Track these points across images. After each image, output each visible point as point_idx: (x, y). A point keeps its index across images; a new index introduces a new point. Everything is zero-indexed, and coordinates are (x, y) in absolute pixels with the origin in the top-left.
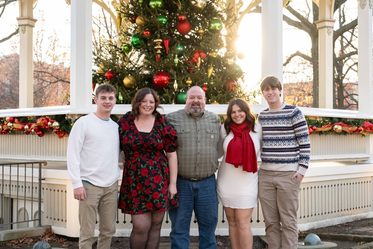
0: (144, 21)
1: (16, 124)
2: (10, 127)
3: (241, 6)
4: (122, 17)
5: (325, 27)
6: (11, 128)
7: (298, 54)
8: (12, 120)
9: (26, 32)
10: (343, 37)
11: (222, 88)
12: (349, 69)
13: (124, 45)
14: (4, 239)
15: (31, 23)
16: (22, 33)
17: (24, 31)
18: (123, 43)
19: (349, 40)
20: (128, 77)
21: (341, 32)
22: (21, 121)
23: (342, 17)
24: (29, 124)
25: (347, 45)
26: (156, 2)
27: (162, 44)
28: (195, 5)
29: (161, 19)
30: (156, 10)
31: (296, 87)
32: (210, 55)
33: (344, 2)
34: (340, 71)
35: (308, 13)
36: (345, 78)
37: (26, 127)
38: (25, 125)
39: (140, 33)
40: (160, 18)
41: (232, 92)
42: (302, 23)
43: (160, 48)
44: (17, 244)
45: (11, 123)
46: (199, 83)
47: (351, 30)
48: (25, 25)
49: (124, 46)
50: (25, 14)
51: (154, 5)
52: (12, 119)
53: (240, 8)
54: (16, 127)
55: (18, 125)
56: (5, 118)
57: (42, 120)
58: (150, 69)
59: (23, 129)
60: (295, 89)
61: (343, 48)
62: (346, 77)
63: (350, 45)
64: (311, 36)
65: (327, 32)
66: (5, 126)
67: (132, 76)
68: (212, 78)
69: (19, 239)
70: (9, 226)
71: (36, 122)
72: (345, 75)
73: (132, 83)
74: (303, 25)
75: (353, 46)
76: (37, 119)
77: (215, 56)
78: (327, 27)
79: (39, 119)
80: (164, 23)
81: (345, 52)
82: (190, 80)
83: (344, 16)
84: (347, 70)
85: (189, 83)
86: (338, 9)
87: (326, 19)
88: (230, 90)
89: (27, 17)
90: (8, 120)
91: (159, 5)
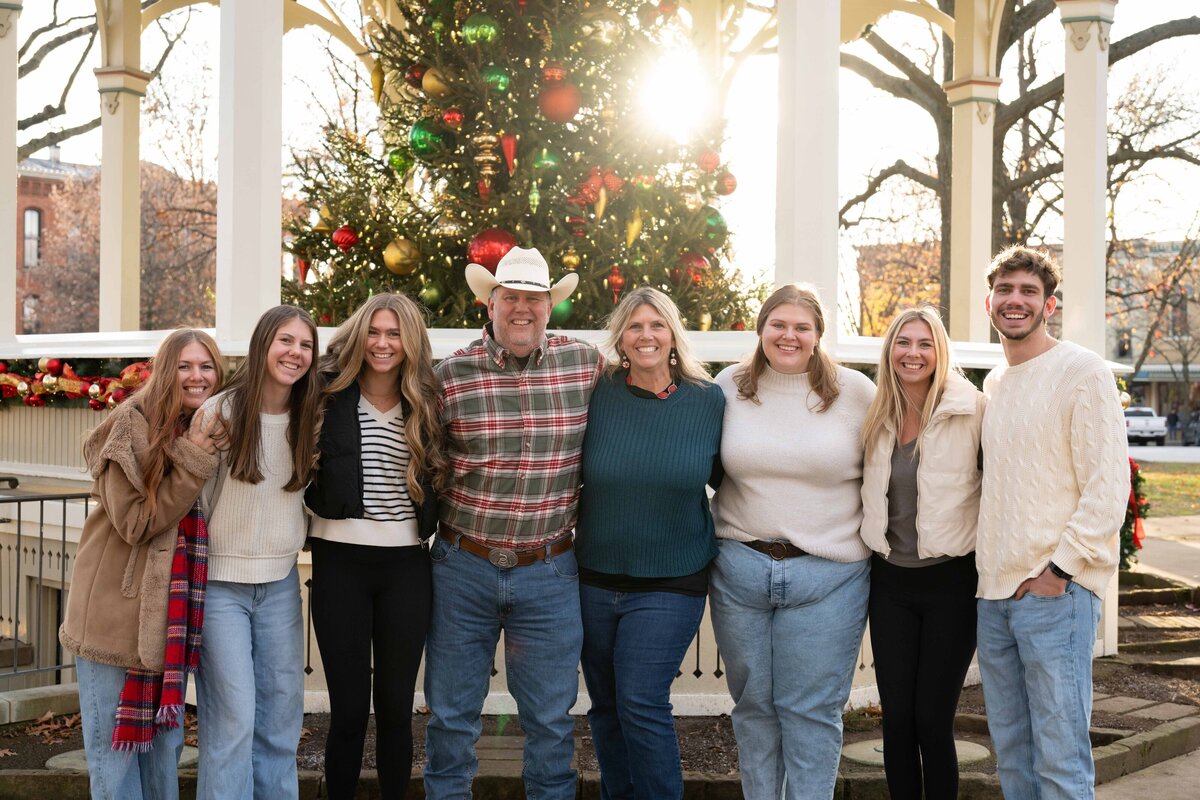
0: (445, 81)
1: (65, 380)
2: (51, 387)
3: (732, 38)
4: (385, 69)
5: (970, 100)
6: (52, 389)
7: (900, 168)
8: (57, 367)
9: (120, 109)
10: (1028, 122)
11: (667, 277)
12: (1043, 211)
13: (391, 150)
14: (18, 716)
15: (134, 83)
16: (109, 111)
17: (114, 105)
18: (388, 145)
19: (1044, 132)
20: (396, 242)
21: (1022, 110)
22: (79, 372)
23: (1028, 65)
24: (103, 379)
25: (1040, 145)
26: (481, 28)
27: (497, 149)
28: (593, 38)
29: (493, 78)
30: (479, 50)
31: (898, 256)
32: (634, 183)
33: (1034, 24)
34: (1019, 213)
35: (932, 53)
36: (1032, 235)
37: (94, 389)
38: (91, 383)
39: (433, 117)
40: (491, 74)
41: (696, 291)
42: (912, 83)
43: (490, 162)
44: (58, 730)
45: (53, 376)
46: (601, 262)
47: (1051, 104)
48: (118, 91)
49: (392, 153)
50: (118, 61)
51: (474, 37)
52: (55, 364)
53: (729, 43)
54: (66, 389)
55: (71, 382)
56: (38, 360)
57: (136, 371)
58: (462, 219)
59: (85, 393)
60: (895, 261)
61: (1028, 152)
62: (1036, 231)
63: (1047, 144)
64: (937, 121)
65: (978, 114)
66: (36, 383)
67: (408, 241)
68: (638, 249)
69: (65, 718)
70: (51, 675)
71: (119, 377)
72: (1033, 227)
73: (408, 261)
74: (914, 88)
75: (1054, 148)
76: (124, 368)
77: (647, 187)
78: (978, 100)
79: (128, 368)
80: (501, 88)
81: (1033, 161)
82: (574, 255)
83: (1032, 62)
84: (1038, 213)
85: (572, 263)
86: (1015, 45)
87: (973, 78)
88: (689, 284)
89: (123, 69)
90: (43, 368)
91: (489, 38)
